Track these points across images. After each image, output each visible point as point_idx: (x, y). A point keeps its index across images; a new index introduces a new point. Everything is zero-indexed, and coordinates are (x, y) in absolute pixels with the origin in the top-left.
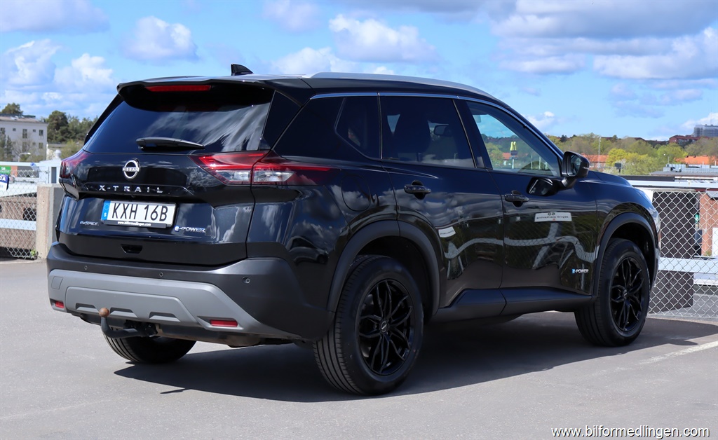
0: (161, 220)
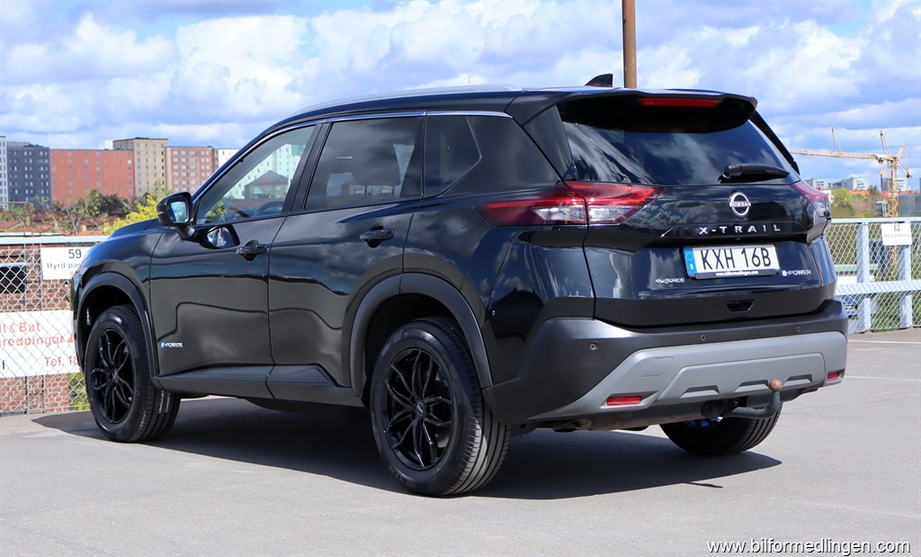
0: (766, 265)
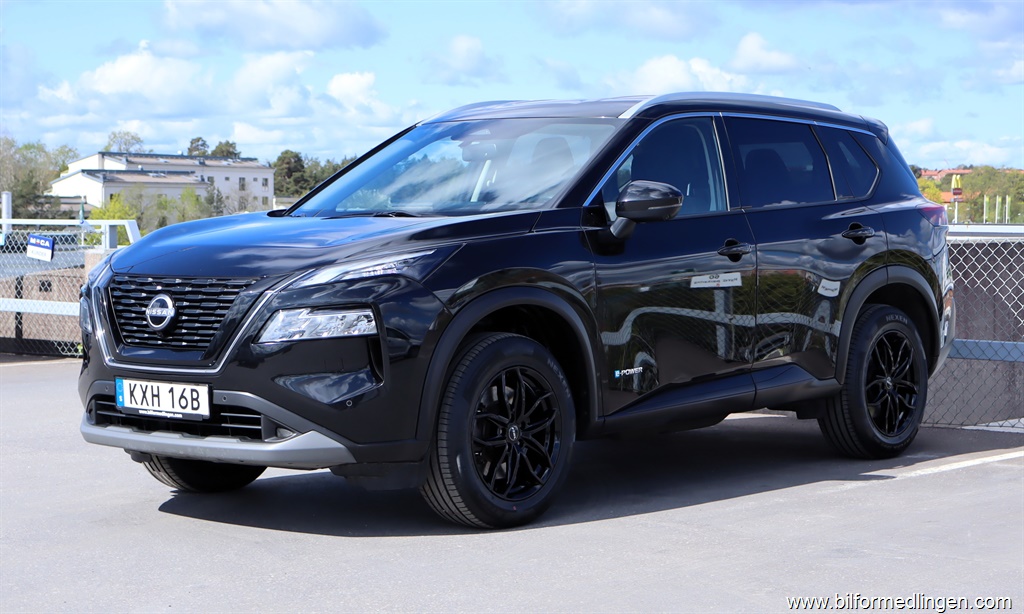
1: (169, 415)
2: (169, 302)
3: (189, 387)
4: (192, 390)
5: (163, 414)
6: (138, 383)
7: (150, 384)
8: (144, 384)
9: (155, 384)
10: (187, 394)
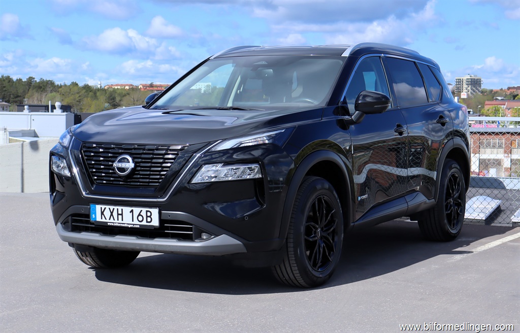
1: (130, 226)
2: (130, 159)
3: (144, 210)
4: (147, 211)
5: (125, 225)
6: (107, 207)
7: (116, 208)
8: (112, 207)
9: (120, 208)
10: (144, 214)
